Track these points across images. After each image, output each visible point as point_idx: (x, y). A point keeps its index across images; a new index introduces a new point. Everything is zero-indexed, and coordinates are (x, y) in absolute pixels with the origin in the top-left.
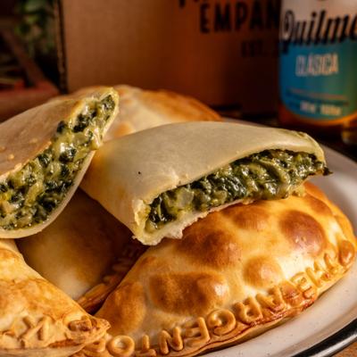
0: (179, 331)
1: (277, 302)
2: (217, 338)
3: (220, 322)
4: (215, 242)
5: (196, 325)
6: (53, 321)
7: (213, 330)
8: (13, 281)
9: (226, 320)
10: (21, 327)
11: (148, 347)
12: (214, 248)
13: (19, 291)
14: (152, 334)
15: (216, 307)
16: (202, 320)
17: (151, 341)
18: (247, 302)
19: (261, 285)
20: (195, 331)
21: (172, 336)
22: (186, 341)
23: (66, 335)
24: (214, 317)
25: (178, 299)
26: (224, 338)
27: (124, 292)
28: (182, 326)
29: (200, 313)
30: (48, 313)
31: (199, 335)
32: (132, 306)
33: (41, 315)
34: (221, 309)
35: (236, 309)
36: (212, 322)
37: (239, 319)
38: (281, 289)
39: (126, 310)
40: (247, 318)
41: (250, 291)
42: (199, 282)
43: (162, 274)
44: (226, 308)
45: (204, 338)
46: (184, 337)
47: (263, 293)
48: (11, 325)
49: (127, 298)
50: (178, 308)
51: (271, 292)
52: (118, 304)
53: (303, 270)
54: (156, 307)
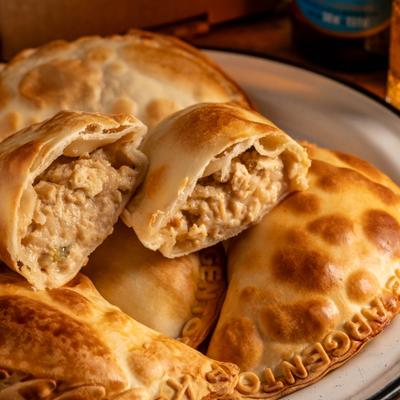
0: (300, 359)
1: (380, 314)
2: (337, 359)
3: (336, 344)
4: (315, 266)
5: (315, 351)
6: (194, 378)
7: (332, 353)
8: (144, 346)
9: (341, 342)
10: (169, 392)
11: (274, 380)
12: (316, 273)
13: (154, 356)
14: (274, 367)
15: (330, 330)
16: (319, 345)
17: (275, 373)
18: (356, 319)
19: (364, 300)
20: (316, 357)
21: (295, 365)
22: (309, 367)
23: (208, 389)
24: (330, 340)
25: (294, 330)
26: (343, 358)
27: (237, 331)
28: (302, 354)
29: (316, 339)
30: (185, 371)
31: (320, 360)
32: (249, 344)
33: (180, 375)
34: (335, 331)
35: (348, 328)
36: (329, 346)
37: (353, 337)
38: (381, 299)
39: (245, 349)
40: (360, 335)
41: (355, 308)
42: (312, 310)
43: (271, 307)
44: (338, 329)
45: (326, 362)
46: (306, 364)
47: (367, 307)
48: (159, 391)
49: (243, 336)
50: (295, 338)
51: (374, 304)
52: (236, 344)
53: (394, 274)
54: (273, 340)
